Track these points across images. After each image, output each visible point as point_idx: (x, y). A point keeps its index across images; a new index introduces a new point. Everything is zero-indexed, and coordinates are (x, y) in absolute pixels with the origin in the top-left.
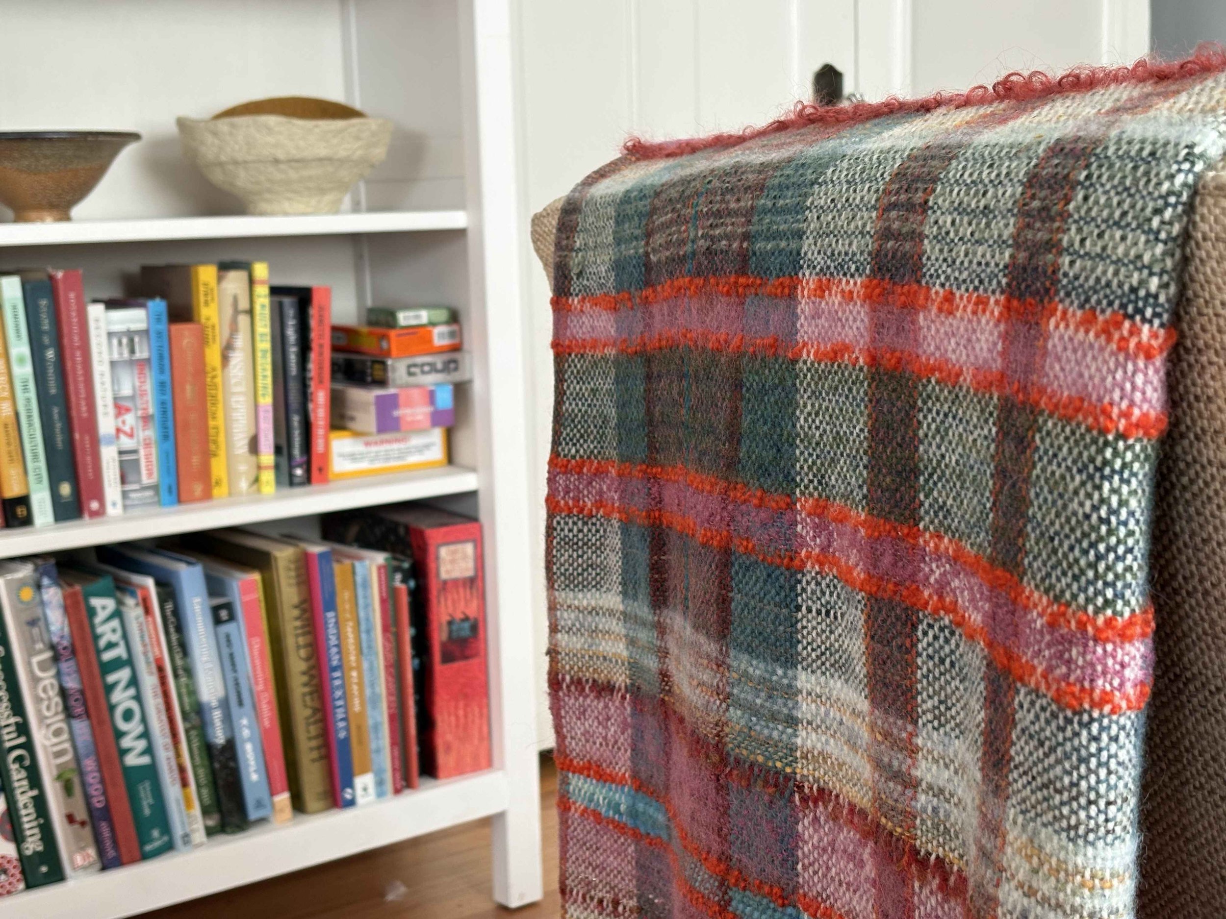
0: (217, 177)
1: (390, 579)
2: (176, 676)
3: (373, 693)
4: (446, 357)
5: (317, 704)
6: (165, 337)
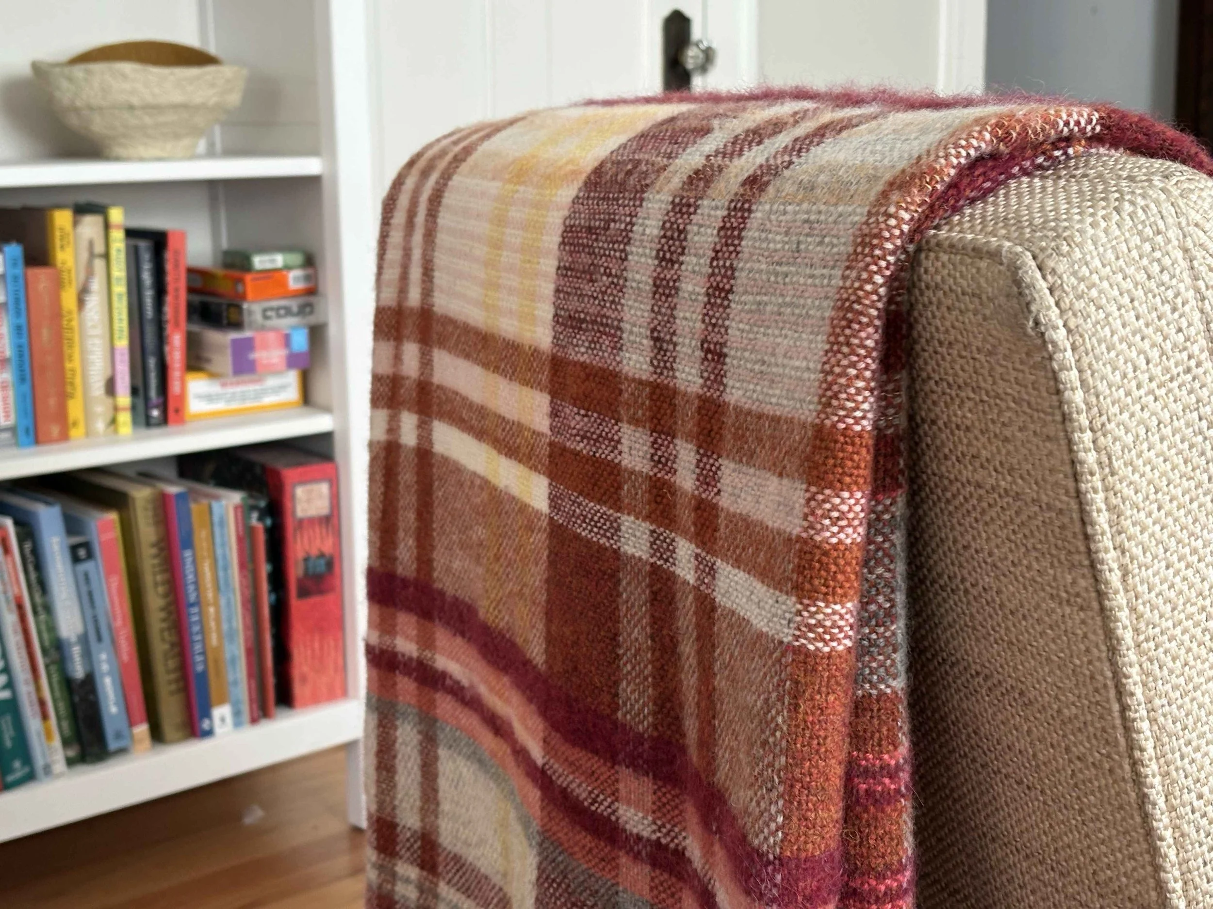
0: (73, 121)
1: (246, 518)
2: (35, 613)
3: (231, 628)
4: (301, 300)
5: (174, 639)
6: (21, 281)
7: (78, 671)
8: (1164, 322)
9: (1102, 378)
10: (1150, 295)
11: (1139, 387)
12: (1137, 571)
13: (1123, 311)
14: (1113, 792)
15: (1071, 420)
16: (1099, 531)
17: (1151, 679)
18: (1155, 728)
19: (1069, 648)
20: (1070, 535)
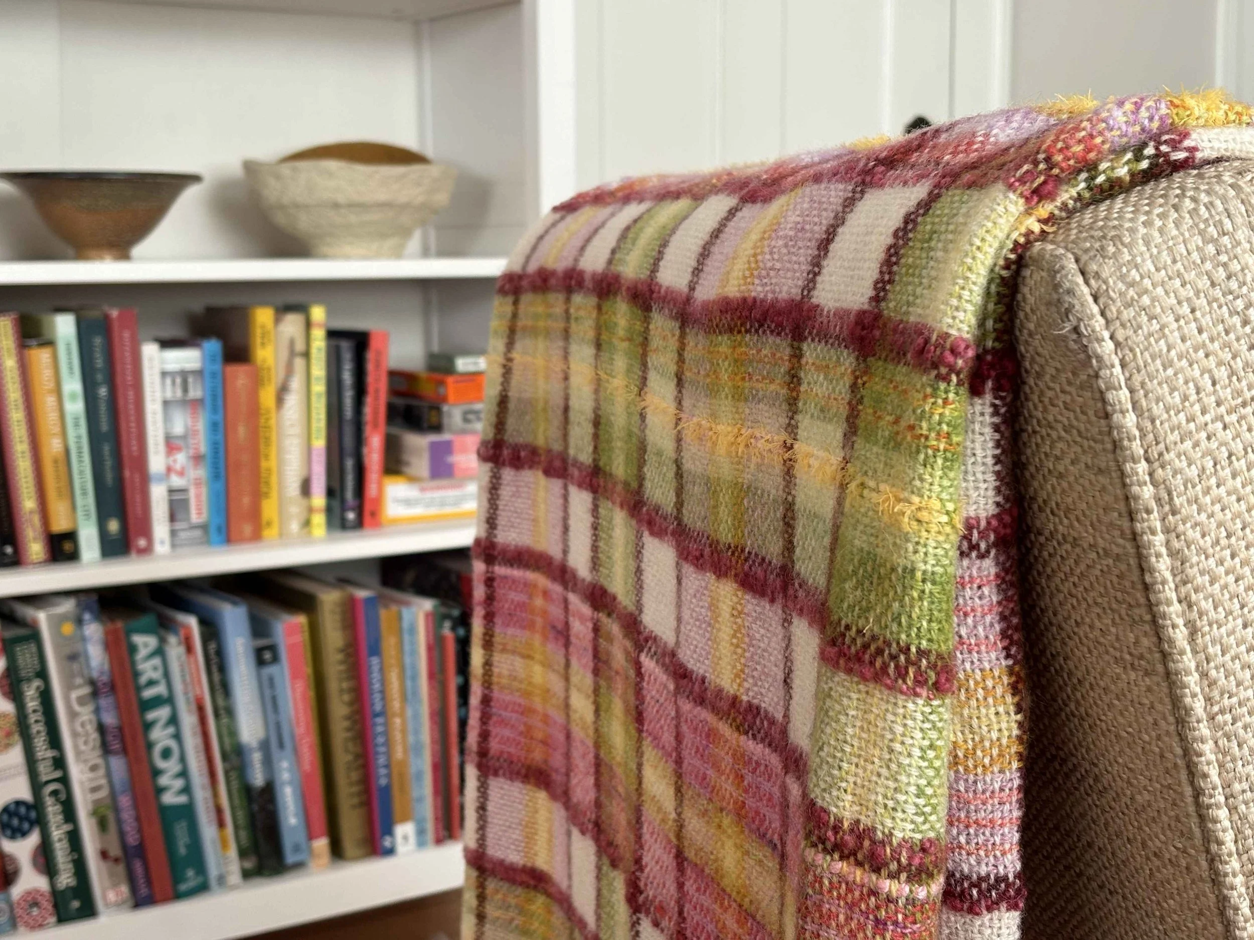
0: (280, 219)
1: (437, 626)
2: (217, 715)
3: (417, 741)
5: (358, 750)
6: (219, 377)
7: (258, 779)
8: (1232, 336)
9: (1158, 400)
10: (1215, 305)
11: (1204, 412)
12: (1207, 629)
13: (1182, 322)
14: (1191, 893)
15: (1123, 448)
16: (1159, 579)
17: (1228, 758)
18: (1236, 817)
19: (1137, 721)
20: (1127, 584)
